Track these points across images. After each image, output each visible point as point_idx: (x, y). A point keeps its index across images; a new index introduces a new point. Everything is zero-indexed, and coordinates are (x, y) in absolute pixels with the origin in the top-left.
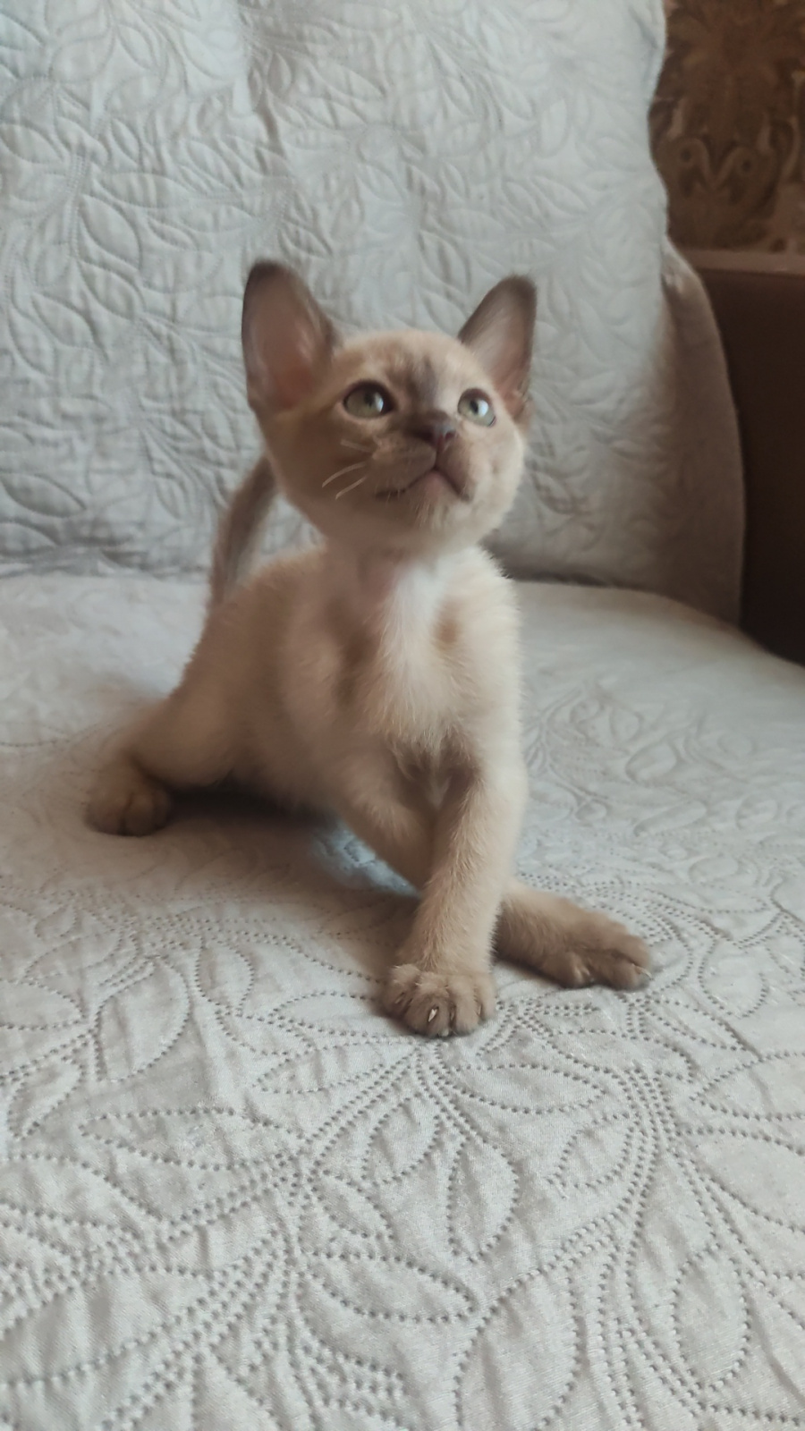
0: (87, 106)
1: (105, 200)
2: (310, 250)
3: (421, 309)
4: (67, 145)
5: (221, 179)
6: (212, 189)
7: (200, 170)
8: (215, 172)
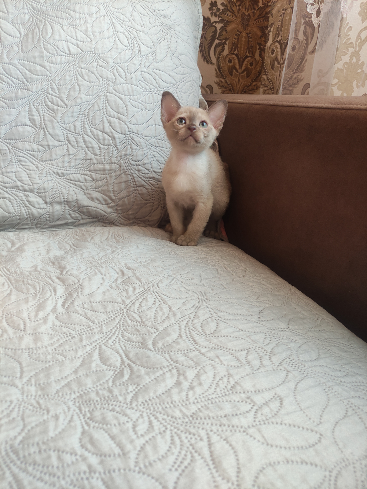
2: (58, 106)
3: (107, 125)
5: (18, 79)
6: (14, 83)
7: (9, 77)
8: (16, 77)
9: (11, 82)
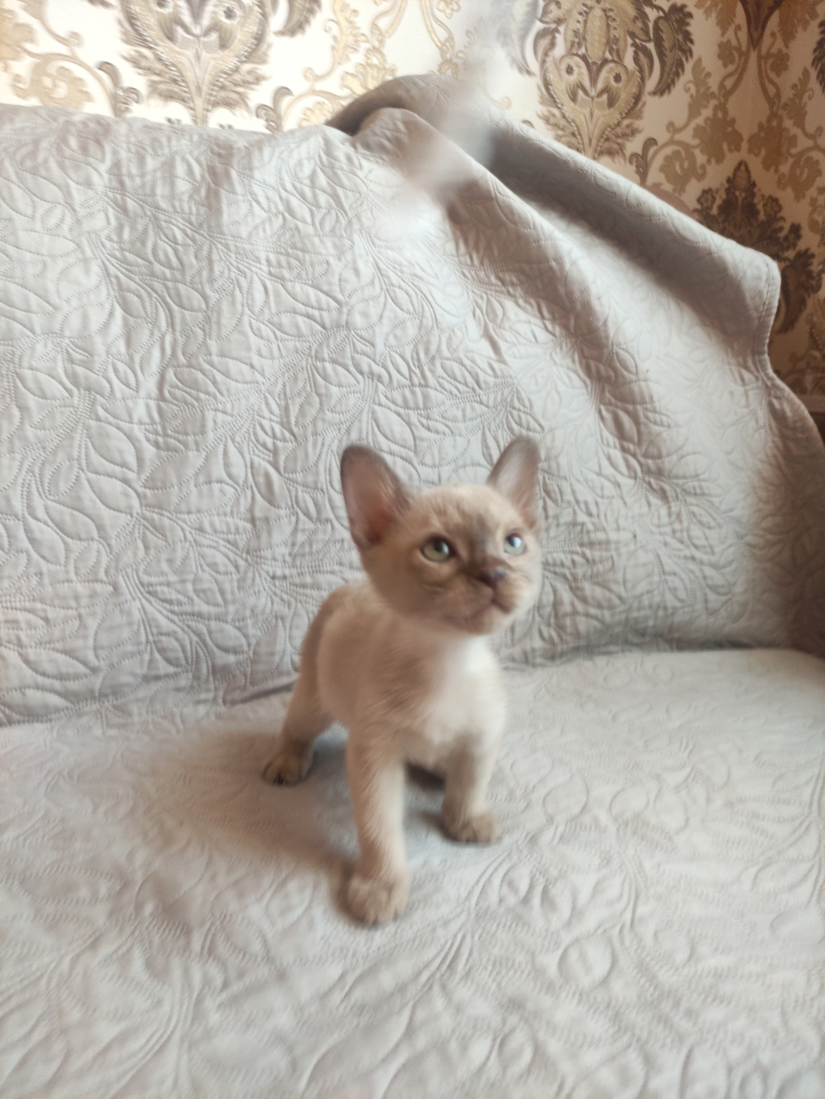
0: (373, 345)
1: (389, 408)
2: (529, 429)
4: (362, 373)
5: (466, 384)
6: (460, 392)
7: (452, 381)
8: (462, 381)
9: (455, 391)
